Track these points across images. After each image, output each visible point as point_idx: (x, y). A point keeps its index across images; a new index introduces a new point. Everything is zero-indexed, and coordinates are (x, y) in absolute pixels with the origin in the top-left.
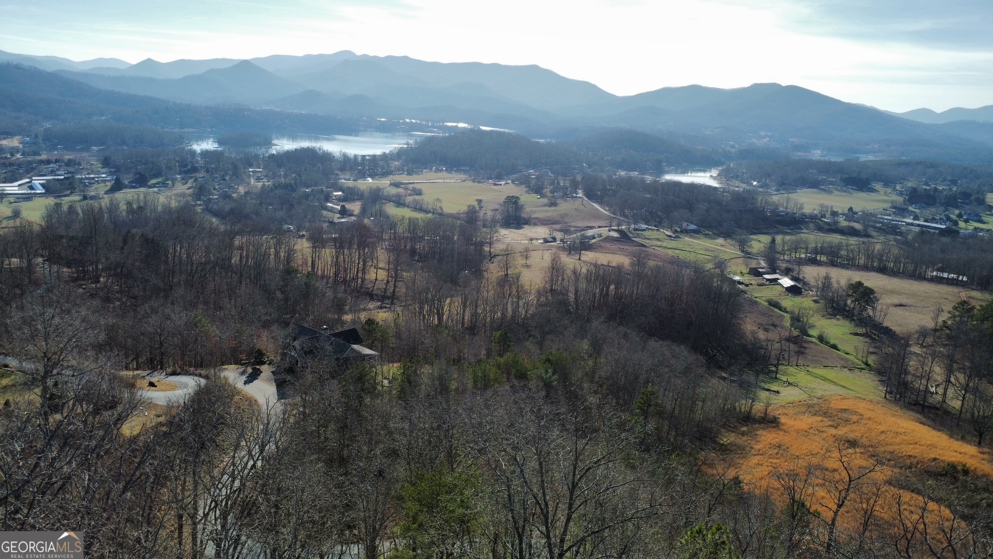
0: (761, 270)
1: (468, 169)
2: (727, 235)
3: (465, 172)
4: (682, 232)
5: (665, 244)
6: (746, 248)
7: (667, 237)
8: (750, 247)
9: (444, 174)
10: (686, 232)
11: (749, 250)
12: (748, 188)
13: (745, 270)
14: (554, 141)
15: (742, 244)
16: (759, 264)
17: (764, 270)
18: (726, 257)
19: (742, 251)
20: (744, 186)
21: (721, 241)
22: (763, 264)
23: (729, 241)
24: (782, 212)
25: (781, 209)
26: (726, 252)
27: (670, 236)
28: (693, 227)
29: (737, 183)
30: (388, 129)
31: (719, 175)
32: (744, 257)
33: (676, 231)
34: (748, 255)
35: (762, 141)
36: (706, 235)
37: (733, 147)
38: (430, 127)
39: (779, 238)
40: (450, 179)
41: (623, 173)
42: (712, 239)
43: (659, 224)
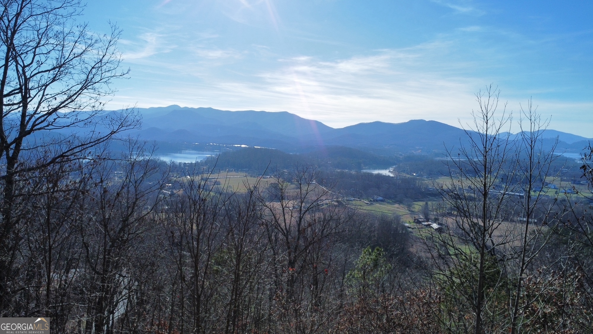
0: (420, 220)
1: (248, 170)
2: (400, 202)
3: (246, 172)
4: (374, 201)
5: (364, 208)
6: (412, 209)
7: (366, 204)
8: (414, 208)
9: (234, 173)
10: (377, 201)
11: (413, 210)
12: (411, 177)
13: (412, 220)
14: (298, 154)
15: (409, 206)
16: (420, 217)
17: (422, 220)
18: (400, 214)
19: (409, 211)
20: (408, 176)
21: (397, 205)
22: (421, 217)
23: (402, 205)
24: (431, 189)
25: (430, 187)
26: (400, 211)
27: (368, 204)
28: (380, 198)
29: (404, 175)
30: (199, 148)
31: (394, 170)
32: (410, 214)
33: (371, 201)
34: (412, 212)
35: (418, 152)
36: (388, 203)
37: (401, 155)
38: (225, 147)
39: (430, 203)
40: (237, 175)
41: (339, 171)
42: (391, 204)
43: (360, 197)
